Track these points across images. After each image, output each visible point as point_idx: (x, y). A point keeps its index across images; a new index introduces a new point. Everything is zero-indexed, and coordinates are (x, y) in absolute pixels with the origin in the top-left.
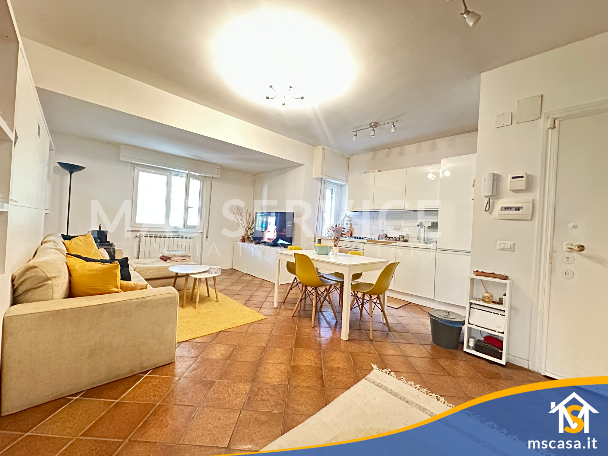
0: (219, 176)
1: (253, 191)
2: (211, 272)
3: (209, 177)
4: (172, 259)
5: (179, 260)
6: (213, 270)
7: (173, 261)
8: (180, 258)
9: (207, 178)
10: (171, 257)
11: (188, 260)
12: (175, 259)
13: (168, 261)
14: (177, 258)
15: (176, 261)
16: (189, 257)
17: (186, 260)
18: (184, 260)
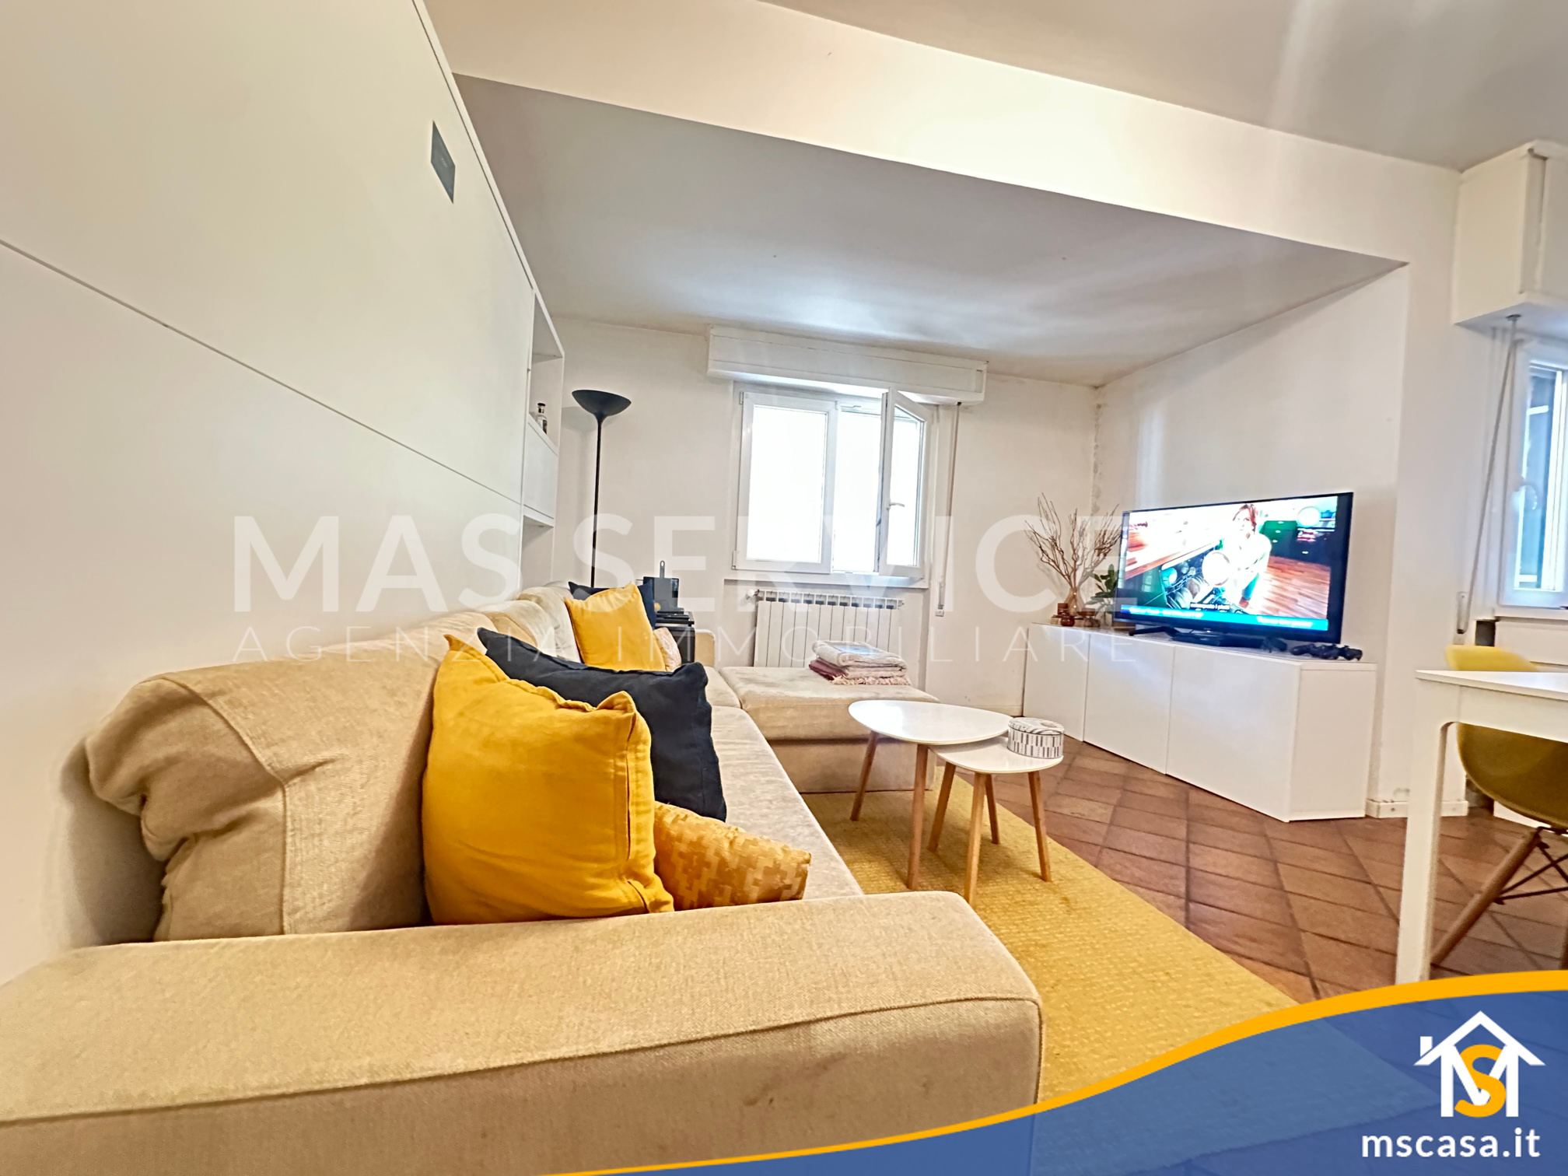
0: (980, 397)
1: (1094, 444)
2: (1022, 747)
3: (947, 406)
4: (851, 673)
5: (870, 680)
6: (1033, 738)
7: (853, 682)
8: (874, 673)
9: (941, 411)
10: (846, 667)
11: (899, 679)
12: (858, 672)
13: (837, 679)
14: (864, 672)
15: (861, 680)
16: (902, 668)
17: (892, 680)
18: (887, 680)
